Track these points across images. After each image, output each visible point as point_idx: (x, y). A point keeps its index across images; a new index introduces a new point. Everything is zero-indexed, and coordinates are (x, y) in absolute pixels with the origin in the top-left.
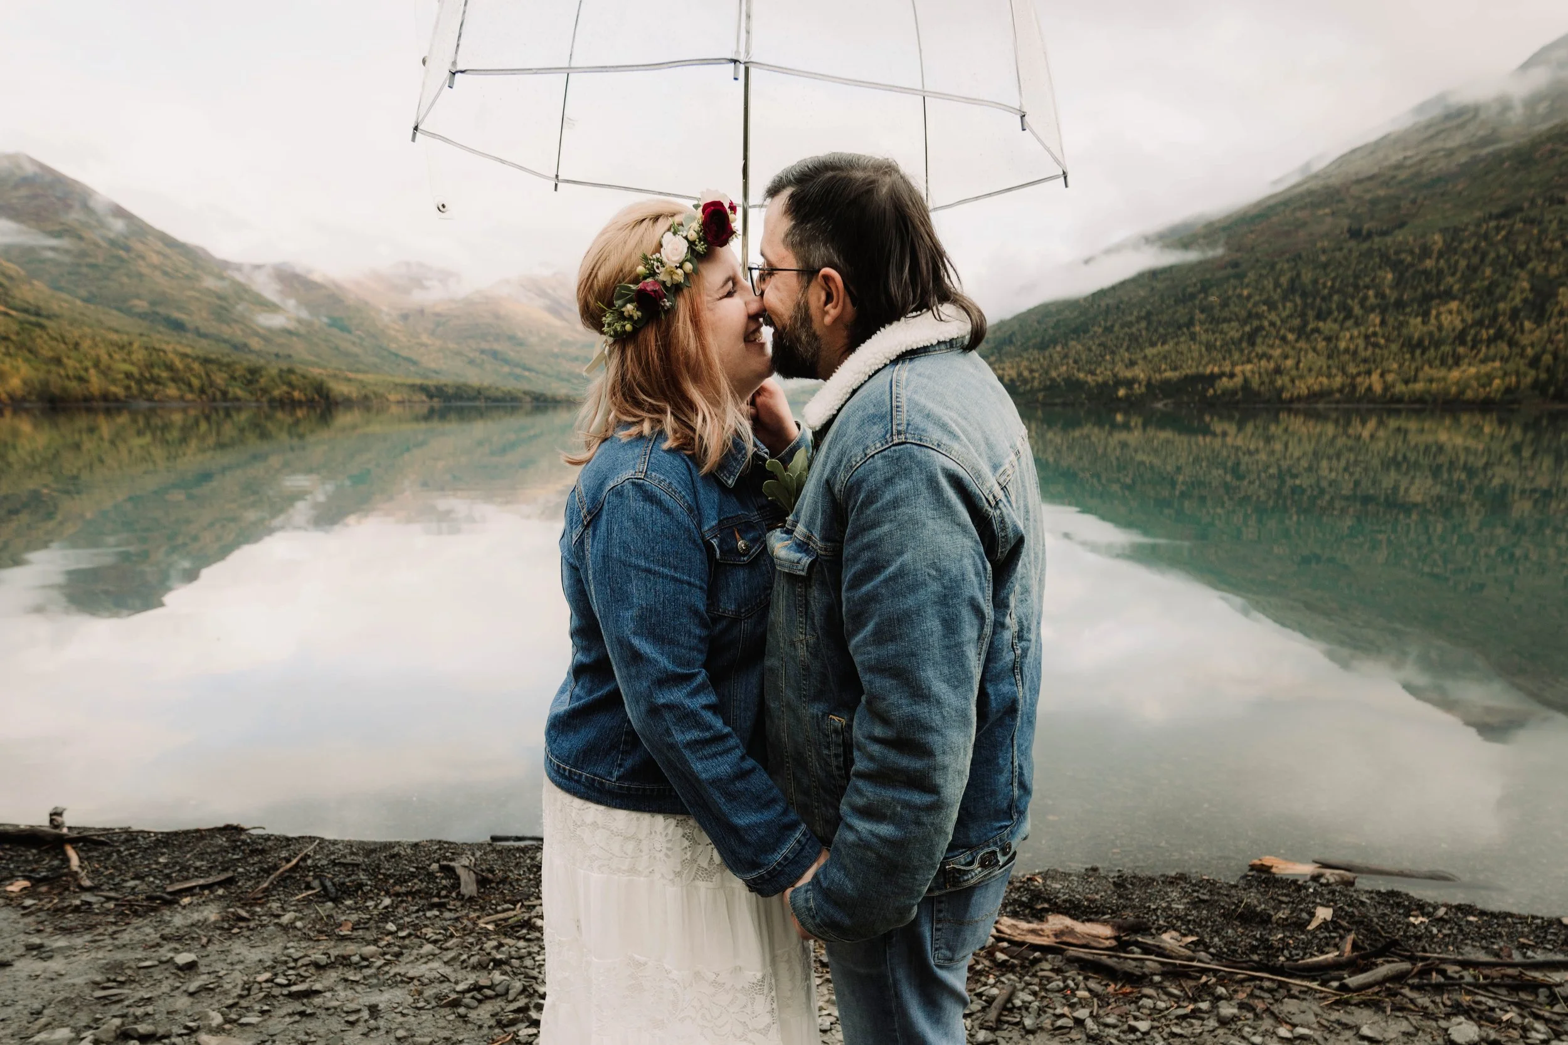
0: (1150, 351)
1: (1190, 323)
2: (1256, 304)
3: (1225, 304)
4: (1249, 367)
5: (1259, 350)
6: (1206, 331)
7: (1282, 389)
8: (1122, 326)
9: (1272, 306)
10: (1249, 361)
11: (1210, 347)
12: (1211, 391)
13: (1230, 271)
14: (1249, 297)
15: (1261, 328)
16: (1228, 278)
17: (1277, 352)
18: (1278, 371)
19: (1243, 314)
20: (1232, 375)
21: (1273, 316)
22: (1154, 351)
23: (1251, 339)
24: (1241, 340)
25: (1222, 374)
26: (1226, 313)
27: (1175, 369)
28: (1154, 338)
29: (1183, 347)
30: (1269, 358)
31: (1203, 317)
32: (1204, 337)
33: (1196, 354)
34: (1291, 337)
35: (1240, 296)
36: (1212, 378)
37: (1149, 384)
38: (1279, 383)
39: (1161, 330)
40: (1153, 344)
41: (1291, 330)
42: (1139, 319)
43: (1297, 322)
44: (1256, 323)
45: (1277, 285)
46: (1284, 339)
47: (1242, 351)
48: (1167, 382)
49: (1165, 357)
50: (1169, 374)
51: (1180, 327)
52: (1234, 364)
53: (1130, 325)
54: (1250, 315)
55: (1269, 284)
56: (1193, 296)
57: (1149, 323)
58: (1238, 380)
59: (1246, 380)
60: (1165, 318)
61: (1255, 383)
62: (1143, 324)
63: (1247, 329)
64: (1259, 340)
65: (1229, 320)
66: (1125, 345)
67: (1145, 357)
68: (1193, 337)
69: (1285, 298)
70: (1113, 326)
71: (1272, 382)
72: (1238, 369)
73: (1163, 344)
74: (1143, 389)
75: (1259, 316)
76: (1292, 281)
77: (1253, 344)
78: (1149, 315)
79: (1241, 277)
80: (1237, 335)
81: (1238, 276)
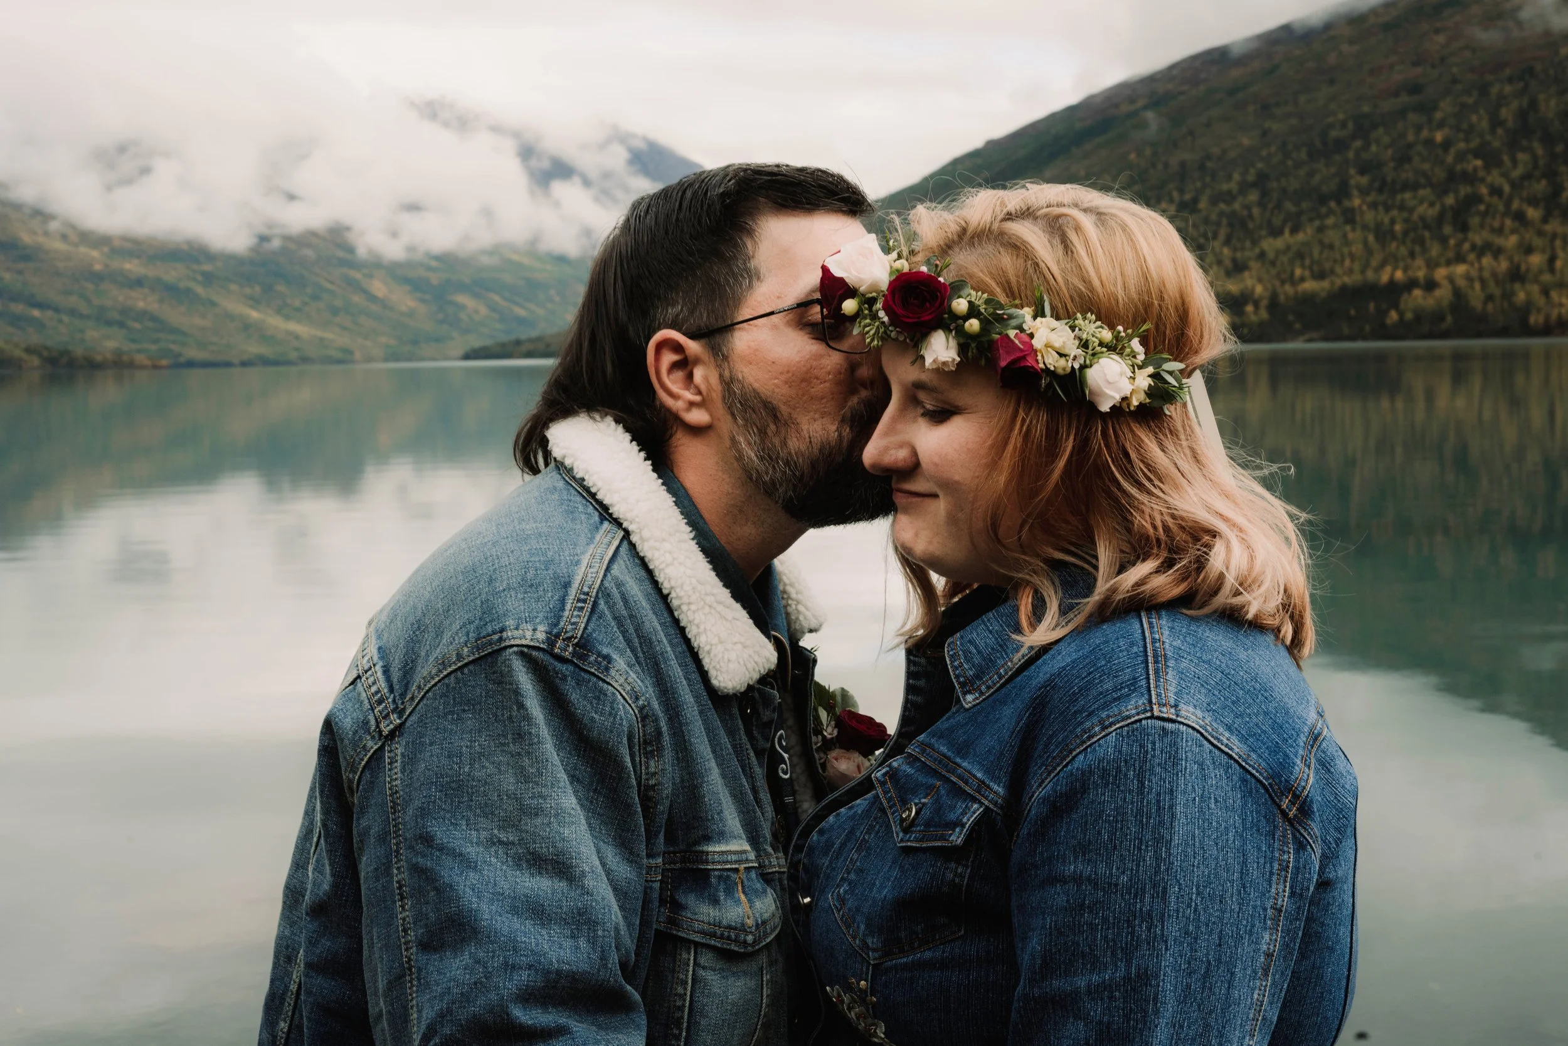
0: (1271, 245)
1: (1343, 192)
2: (1461, 157)
3: (1403, 159)
4: (1461, 269)
5: (1477, 237)
6: (1374, 206)
7: (1528, 307)
8: (1214, 201)
9: (1492, 160)
10: (1460, 258)
11: (1383, 234)
12: (1394, 316)
13: (1404, 99)
14: (1446, 145)
15: (1476, 199)
16: (1402, 113)
17: (1513, 240)
18: (1517, 275)
19: (1440, 174)
20: (1430, 285)
21: (1495, 177)
22: (1279, 243)
23: (1460, 216)
24: (1440, 219)
25: (1412, 284)
26: (1407, 174)
27: (1320, 276)
28: (1277, 221)
29: (1332, 236)
30: (1497, 252)
31: (1364, 180)
32: (1369, 217)
33: (1357, 248)
34: (1533, 213)
35: (1429, 142)
36: (1394, 292)
37: (1273, 304)
38: (1521, 296)
39: (1289, 206)
40: (1276, 232)
41: (1533, 201)
42: (1244, 187)
43: (1541, 187)
44: (1464, 190)
45: (1496, 123)
46: (1520, 217)
47: (1444, 240)
48: (1308, 299)
49: (1300, 256)
50: (1309, 285)
51: (1323, 200)
52: (1432, 265)
53: (1229, 197)
54: (1453, 178)
55: (1480, 120)
56: (1341, 145)
57: (1264, 194)
58: (1443, 294)
59: (1457, 293)
60: (1294, 184)
61: (1476, 297)
62: (1253, 196)
63: (1450, 200)
64: (1475, 221)
65: (1414, 187)
66: (1223, 233)
67: (1262, 255)
68: (1350, 217)
69: (1513, 145)
70: (1195, 200)
71: (1508, 296)
72: (1441, 273)
73: (1294, 230)
74: (1264, 314)
75: (1470, 178)
76: (1522, 115)
77: (1464, 228)
78: (1262, 179)
79: (1427, 109)
80: (1432, 212)
81: (1421, 108)
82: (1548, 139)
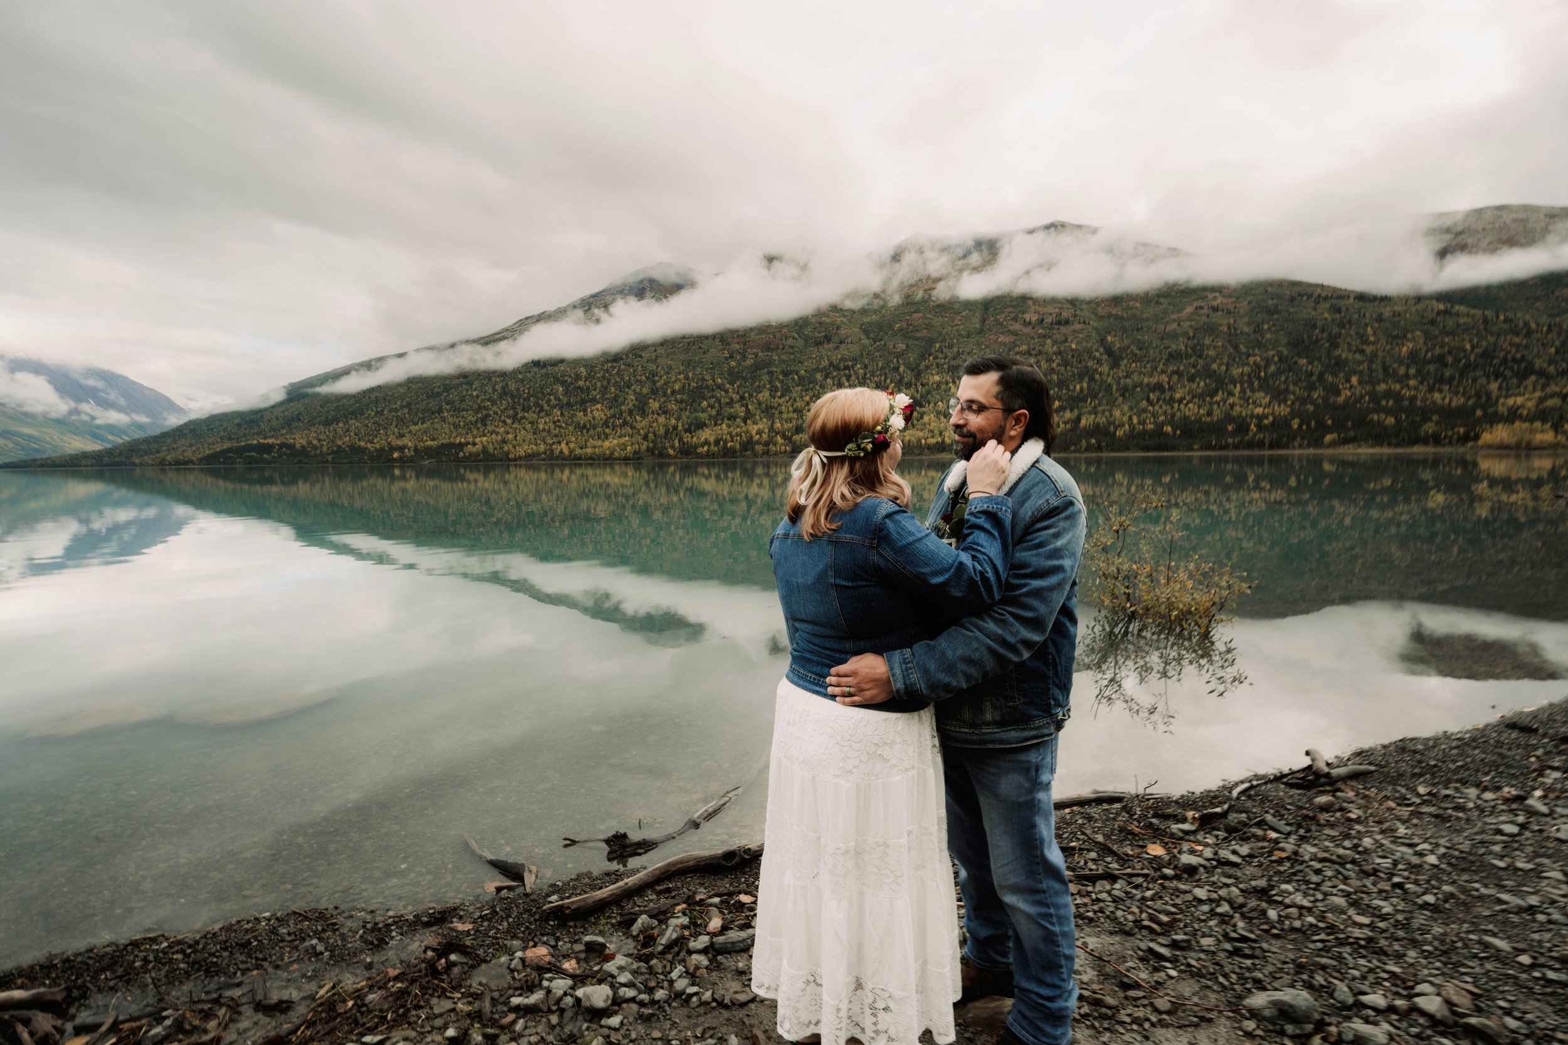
0: (413, 428)
1: (440, 411)
2: (483, 401)
3: (462, 400)
4: (485, 439)
5: (490, 428)
6: (452, 416)
7: (508, 452)
8: (390, 411)
9: (494, 403)
10: (484, 435)
11: (456, 426)
12: (461, 454)
13: (461, 380)
14: (477, 397)
15: (488, 415)
16: (461, 384)
17: (502, 430)
18: (504, 441)
19: (476, 406)
20: (474, 444)
21: (495, 408)
22: (417, 427)
23: (484, 421)
24: (477, 421)
25: (468, 443)
26: (463, 406)
27: (434, 440)
28: (416, 420)
29: (437, 426)
30: (497, 434)
31: (448, 407)
32: (451, 420)
33: (447, 430)
34: (509, 421)
35: (471, 395)
36: (461, 446)
37: (416, 449)
38: (506, 448)
39: (420, 415)
40: (416, 424)
41: (508, 417)
42: (402, 407)
43: (511, 412)
44: (485, 412)
45: (494, 390)
46: (504, 422)
47: (478, 429)
48: (429, 448)
49: (425, 432)
50: (429, 443)
51: (433, 413)
52: (474, 437)
53: (396, 410)
54: (480, 408)
55: (489, 389)
56: (439, 394)
57: (410, 410)
58: (479, 447)
59: (484, 447)
60: (422, 407)
61: (490, 448)
62: (406, 410)
63: (480, 415)
64: (489, 423)
65: (467, 410)
66: (394, 423)
67: (410, 432)
68: (443, 420)
69: (500, 398)
70: (382, 411)
71: (501, 448)
72: (478, 440)
73: (423, 423)
74: (412, 453)
75: (486, 408)
76: (503, 388)
77: (485, 425)
78: (409, 405)
79: (470, 384)
80: (474, 419)
81: (468, 383)
82: (512, 397)
